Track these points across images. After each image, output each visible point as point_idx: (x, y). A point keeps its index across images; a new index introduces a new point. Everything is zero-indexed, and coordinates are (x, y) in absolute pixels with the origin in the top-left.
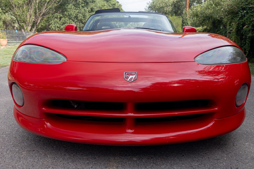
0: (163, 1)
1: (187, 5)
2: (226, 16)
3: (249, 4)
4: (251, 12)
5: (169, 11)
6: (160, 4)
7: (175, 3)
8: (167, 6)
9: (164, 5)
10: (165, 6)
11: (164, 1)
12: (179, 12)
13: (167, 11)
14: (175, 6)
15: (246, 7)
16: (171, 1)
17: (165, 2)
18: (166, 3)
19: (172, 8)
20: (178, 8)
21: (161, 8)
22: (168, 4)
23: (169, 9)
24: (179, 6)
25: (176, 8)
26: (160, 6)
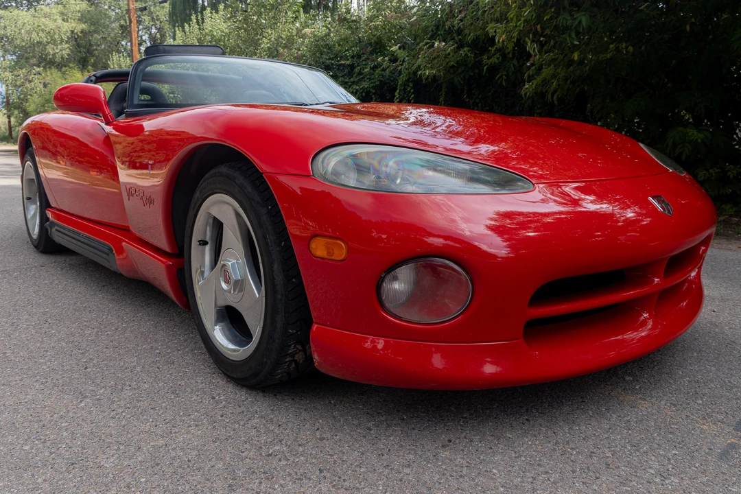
0: (39, 26)
3: (336, 57)
5: (62, 58)
6: (29, 33)
7: (78, 36)
8: (53, 42)
9: (45, 39)
10: (49, 40)
11: (43, 27)
12: (92, 60)
13: (54, 55)
14: (79, 45)
16: (65, 30)
17: (47, 29)
18: (49, 32)
19: (70, 49)
20: (88, 50)
21: (33, 44)
22: (56, 37)
23: (61, 50)
24: (91, 45)
25: (82, 49)
26: (32, 40)
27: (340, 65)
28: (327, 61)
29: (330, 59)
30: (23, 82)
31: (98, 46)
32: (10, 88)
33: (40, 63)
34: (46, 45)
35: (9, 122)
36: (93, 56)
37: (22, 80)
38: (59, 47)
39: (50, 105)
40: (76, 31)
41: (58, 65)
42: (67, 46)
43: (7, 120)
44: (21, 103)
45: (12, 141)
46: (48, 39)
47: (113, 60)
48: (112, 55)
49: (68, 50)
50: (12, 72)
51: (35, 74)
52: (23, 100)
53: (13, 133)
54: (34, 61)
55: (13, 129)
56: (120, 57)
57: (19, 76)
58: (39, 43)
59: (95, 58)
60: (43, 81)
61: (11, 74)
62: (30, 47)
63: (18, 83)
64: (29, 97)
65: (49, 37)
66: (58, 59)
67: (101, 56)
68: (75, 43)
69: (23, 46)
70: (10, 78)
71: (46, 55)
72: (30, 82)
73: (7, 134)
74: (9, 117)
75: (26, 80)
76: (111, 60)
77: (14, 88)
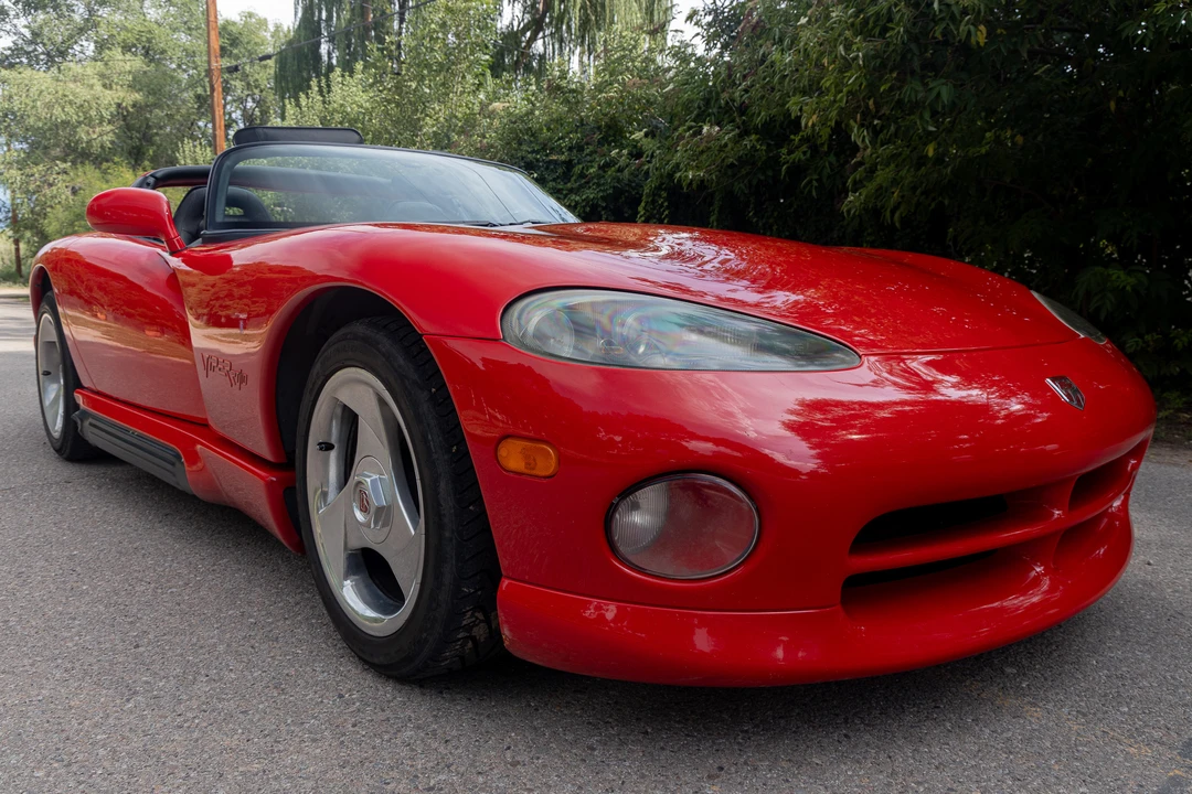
0: (65, 96)
5: (102, 147)
6: (49, 106)
7: (128, 111)
8: (89, 121)
9: (75, 117)
10: (82, 119)
11: (71, 97)
12: (151, 152)
13: (89, 142)
14: (129, 127)
16: (106, 102)
17: (78, 101)
18: (82, 106)
19: (115, 133)
20: (144, 135)
21: (56, 125)
22: (93, 113)
23: (101, 135)
24: (148, 127)
25: (135, 134)
26: (54, 118)
27: (551, 161)
28: (529, 155)
29: (533, 152)
30: (39, 186)
31: (161, 128)
32: (19, 196)
33: (67, 155)
34: (77, 127)
35: (17, 250)
36: (153, 145)
37: (38, 183)
38: (97, 130)
39: (83, 223)
40: (124, 104)
41: (96, 158)
42: (109, 128)
43: (13, 247)
44: (36, 220)
45: (22, 280)
46: (79, 116)
47: (184, 152)
48: (182, 143)
49: (111, 134)
50: (21, 169)
51: (58, 174)
52: (39, 215)
53: (23, 267)
54: (57, 152)
55: (23, 262)
56: (195, 146)
57: (32, 175)
58: (65, 123)
59: (155, 148)
60: (71, 184)
61: (20, 172)
62: (50, 129)
63: (32, 187)
64: (48, 210)
65: (80, 114)
66: (96, 149)
67: (164, 144)
68: (122, 123)
69: (39, 128)
70: (18, 178)
71: (77, 143)
72: (51, 185)
73: (14, 269)
74: (17, 242)
75: (45, 181)
76: (181, 151)
77: (24, 196)
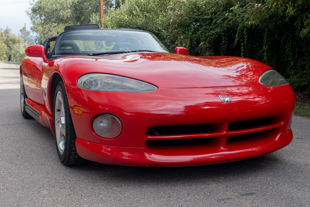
1: (101, 9)
2: (176, 28)
3: (202, 14)
4: (206, 25)
5: (67, 17)
6: (52, 5)
7: (76, 4)
8: (63, 9)
9: (59, 7)
10: (61, 8)
12: (83, 18)
13: (63, 16)
14: (76, 10)
15: (199, 18)
16: (69, 2)
17: (61, 2)
18: (62, 3)
19: (71, 12)
20: (81, 12)
21: (54, 11)
22: (65, 6)
23: (67, 13)
24: (82, 9)
25: (78, 12)
26: (53, 8)
27: (204, 18)
28: (196, 17)
29: (198, 15)
30: (47, 32)
31: (86, 9)
33: (56, 21)
34: (60, 11)
36: (83, 15)
37: (47, 31)
38: (66, 11)
40: (75, 2)
41: (65, 21)
42: (69, 10)
46: (60, 7)
47: (93, 17)
48: (92, 14)
49: (70, 13)
50: (42, 26)
51: (53, 27)
54: (53, 20)
56: (96, 15)
57: (46, 28)
58: (57, 10)
59: (84, 16)
60: (57, 31)
61: (42, 27)
62: (51, 12)
63: (45, 32)
65: (61, 6)
66: (65, 18)
67: (87, 15)
68: (74, 8)
69: (48, 12)
70: (41, 29)
71: (60, 16)
72: (51, 31)
75: (49, 30)
76: (92, 17)
77: (43, 35)
